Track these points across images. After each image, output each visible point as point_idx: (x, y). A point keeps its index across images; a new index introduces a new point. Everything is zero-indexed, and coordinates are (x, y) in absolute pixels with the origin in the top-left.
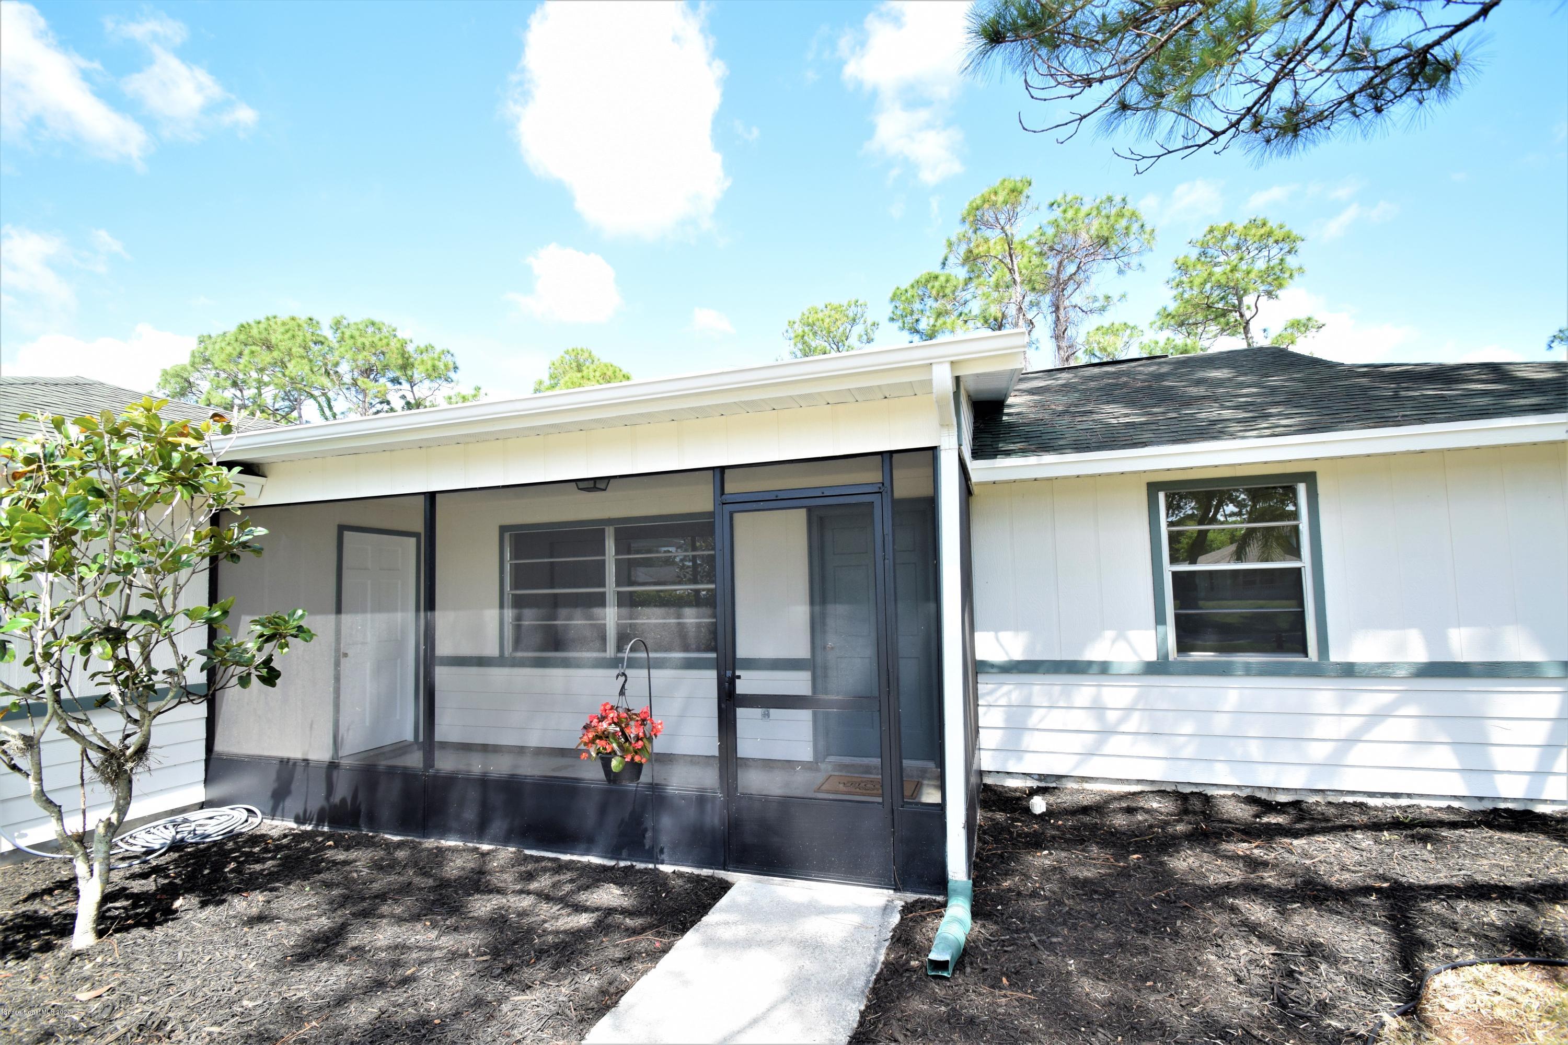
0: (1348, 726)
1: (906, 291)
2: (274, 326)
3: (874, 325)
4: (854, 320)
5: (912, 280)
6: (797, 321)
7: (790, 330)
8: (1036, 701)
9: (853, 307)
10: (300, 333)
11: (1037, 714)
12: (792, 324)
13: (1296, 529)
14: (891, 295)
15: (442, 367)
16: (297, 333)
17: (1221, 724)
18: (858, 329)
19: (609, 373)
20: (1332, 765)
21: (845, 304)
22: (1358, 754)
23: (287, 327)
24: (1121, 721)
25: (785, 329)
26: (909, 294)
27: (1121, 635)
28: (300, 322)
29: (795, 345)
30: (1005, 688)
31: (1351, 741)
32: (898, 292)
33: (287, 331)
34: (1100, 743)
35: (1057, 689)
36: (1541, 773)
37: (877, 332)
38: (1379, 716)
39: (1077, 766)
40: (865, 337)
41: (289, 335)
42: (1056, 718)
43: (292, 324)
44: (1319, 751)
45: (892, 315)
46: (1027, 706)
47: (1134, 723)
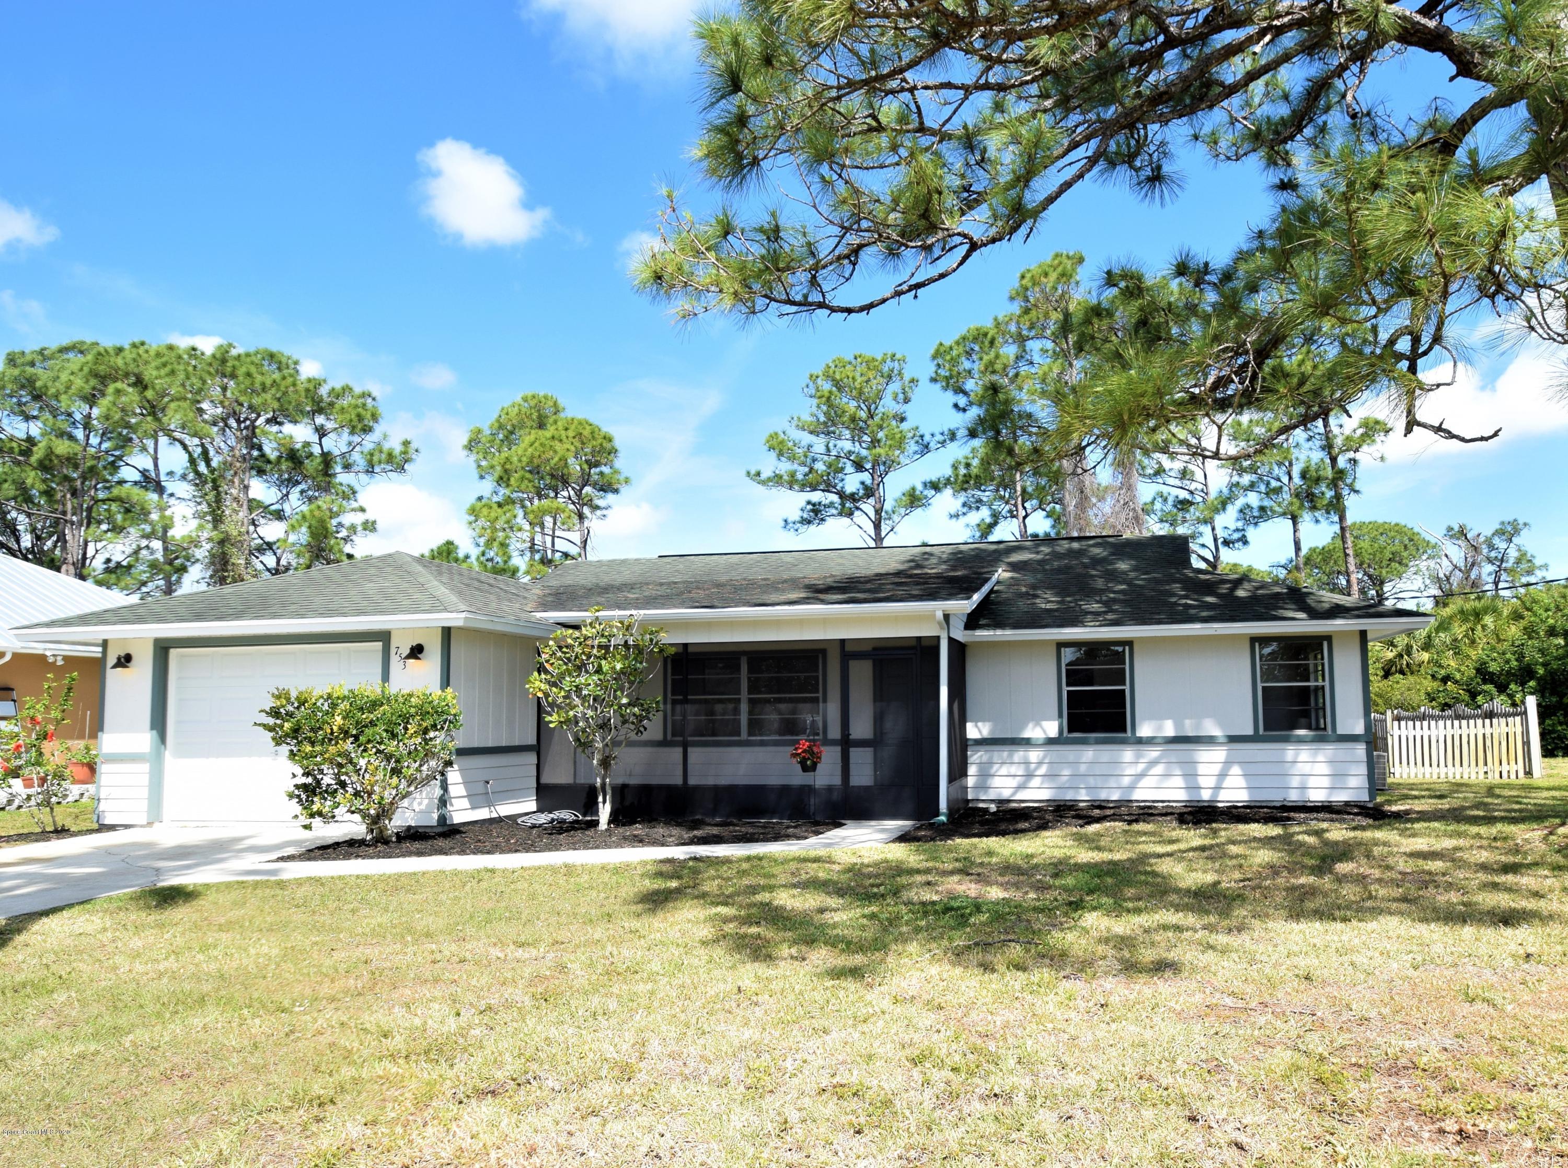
0: (1140, 768)
1: (951, 348)
2: (145, 356)
3: (912, 381)
4: (890, 377)
5: (957, 337)
6: (820, 374)
7: (811, 384)
8: (995, 760)
9: (888, 361)
10: (181, 367)
11: (996, 767)
12: (813, 378)
13: (1124, 670)
14: (932, 351)
15: (369, 416)
16: (176, 366)
17: (1083, 768)
18: (895, 387)
19: (586, 433)
20: (1132, 788)
21: (879, 359)
22: (1145, 782)
23: (164, 360)
24: (1036, 769)
25: (804, 385)
26: (955, 353)
27: (1038, 724)
28: (181, 352)
29: (818, 407)
30: (979, 754)
31: (1142, 775)
32: (942, 349)
33: (164, 365)
34: (1025, 782)
35: (1005, 754)
36: (1218, 788)
37: (916, 390)
38: (1153, 763)
39: (1014, 794)
40: (901, 396)
41: (168, 369)
42: (1004, 770)
43: (170, 357)
44: (1126, 781)
45: (934, 375)
46: (991, 763)
47: (1043, 770)
